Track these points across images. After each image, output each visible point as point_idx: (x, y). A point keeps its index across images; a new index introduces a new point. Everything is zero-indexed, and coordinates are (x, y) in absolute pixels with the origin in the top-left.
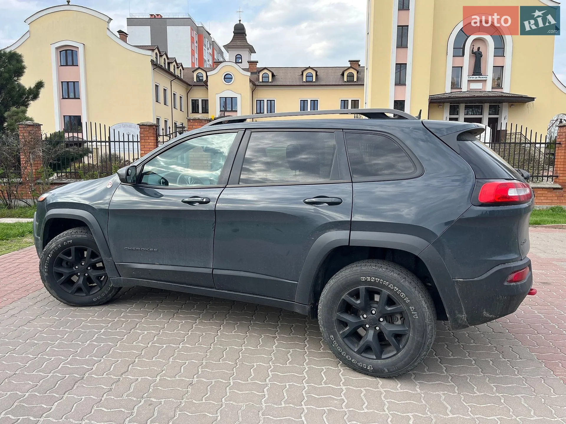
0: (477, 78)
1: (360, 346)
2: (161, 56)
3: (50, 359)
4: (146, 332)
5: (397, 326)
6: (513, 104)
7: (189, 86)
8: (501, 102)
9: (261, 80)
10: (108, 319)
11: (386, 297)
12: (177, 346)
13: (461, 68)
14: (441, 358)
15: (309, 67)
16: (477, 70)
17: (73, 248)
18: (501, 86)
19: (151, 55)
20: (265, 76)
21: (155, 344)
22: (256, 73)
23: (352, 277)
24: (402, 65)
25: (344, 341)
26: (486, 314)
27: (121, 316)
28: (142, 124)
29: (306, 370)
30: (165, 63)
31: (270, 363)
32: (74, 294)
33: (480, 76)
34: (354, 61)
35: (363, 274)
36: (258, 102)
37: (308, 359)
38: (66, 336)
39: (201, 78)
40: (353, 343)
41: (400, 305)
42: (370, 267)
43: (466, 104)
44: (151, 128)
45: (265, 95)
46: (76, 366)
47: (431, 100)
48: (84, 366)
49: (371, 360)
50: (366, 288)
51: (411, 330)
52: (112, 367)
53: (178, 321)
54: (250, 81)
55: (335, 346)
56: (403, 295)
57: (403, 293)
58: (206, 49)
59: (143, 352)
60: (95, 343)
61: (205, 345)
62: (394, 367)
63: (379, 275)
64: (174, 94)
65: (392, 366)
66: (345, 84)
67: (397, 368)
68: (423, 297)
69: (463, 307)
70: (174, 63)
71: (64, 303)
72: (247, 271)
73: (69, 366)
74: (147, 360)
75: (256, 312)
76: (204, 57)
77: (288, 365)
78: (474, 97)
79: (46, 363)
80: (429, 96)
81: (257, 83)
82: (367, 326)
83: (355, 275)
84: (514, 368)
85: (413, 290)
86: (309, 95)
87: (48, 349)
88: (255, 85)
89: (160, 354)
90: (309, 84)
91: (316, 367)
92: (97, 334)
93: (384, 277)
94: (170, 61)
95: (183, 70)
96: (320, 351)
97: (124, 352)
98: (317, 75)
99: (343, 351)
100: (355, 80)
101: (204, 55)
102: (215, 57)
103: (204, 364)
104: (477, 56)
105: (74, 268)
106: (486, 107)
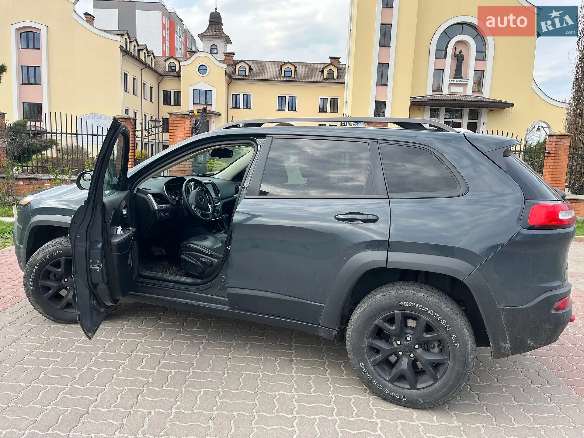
0: (458, 81)
1: (392, 375)
2: (131, 42)
3: (45, 388)
4: (149, 355)
5: (434, 355)
6: (493, 109)
7: (160, 76)
8: (481, 107)
9: (237, 73)
10: (104, 339)
11: (425, 323)
12: (187, 371)
13: (442, 70)
14: (470, 385)
15: (288, 62)
16: (458, 74)
17: (62, 260)
18: (481, 91)
19: (120, 41)
20: (242, 69)
21: (163, 370)
22: (232, 65)
23: (387, 301)
24: (384, 65)
25: (375, 369)
26: (530, 343)
27: (118, 335)
28: (118, 116)
29: (333, 400)
30: (135, 50)
31: (293, 392)
32: (63, 309)
33: (461, 80)
34: (334, 58)
35: (399, 298)
36: (234, 96)
37: (332, 386)
38: (59, 360)
39: (173, 68)
40: (384, 370)
41: (440, 332)
42: (408, 291)
43: (446, 108)
44: (129, 122)
45: (242, 89)
46: (78, 397)
47: (412, 101)
48: (87, 396)
49: (405, 390)
50: (402, 313)
51: (450, 359)
52: (119, 397)
53: (183, 341)
54: (226, 74)
55: (365, 374)
56: (444, 322)
57: (444, 320)
58: (178, 37)
59: (151, 379)
60: (94, 368)
61: (219, 371)
62: (430, 398)
63: (418, 300)
64: (144, 84)
65: (429, 397)
66: (325, 81)
67: (433, 399)
68: (465, 325)
69: (507, 336)
70: (145, 51)
71: (50, 319)
72: (268, 291)
73: (70, 397)
74: (157, 389)
75: (265, 331)
76: (176, 45)
77: (313, 394)
78: (455, 100)
79: (41, 393)
80: (411, 98)
81: (233, 76)
82: (401, 353)
83: (391, 299)
84: (546, 395)
85: (455, 316)
86: (287, 91)
87: (42, 376)
88: (231, 78)
89: (170, 381)
90: (287, 80)
91: (344, 396)
92: (94, 357)
93: (423, 302)
94: (140, 48)
95: (154, 58)
96: (344, 378)
97: (128, 379)
98: (296, 71)
99: (373, 380)
100: (335, 77)
101: (176, 43)
102: (188, 46)
103: (221, 394)
104: (459, 59)
105: (63, 281)
106: (466, 111)
